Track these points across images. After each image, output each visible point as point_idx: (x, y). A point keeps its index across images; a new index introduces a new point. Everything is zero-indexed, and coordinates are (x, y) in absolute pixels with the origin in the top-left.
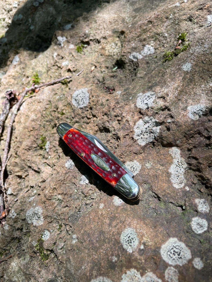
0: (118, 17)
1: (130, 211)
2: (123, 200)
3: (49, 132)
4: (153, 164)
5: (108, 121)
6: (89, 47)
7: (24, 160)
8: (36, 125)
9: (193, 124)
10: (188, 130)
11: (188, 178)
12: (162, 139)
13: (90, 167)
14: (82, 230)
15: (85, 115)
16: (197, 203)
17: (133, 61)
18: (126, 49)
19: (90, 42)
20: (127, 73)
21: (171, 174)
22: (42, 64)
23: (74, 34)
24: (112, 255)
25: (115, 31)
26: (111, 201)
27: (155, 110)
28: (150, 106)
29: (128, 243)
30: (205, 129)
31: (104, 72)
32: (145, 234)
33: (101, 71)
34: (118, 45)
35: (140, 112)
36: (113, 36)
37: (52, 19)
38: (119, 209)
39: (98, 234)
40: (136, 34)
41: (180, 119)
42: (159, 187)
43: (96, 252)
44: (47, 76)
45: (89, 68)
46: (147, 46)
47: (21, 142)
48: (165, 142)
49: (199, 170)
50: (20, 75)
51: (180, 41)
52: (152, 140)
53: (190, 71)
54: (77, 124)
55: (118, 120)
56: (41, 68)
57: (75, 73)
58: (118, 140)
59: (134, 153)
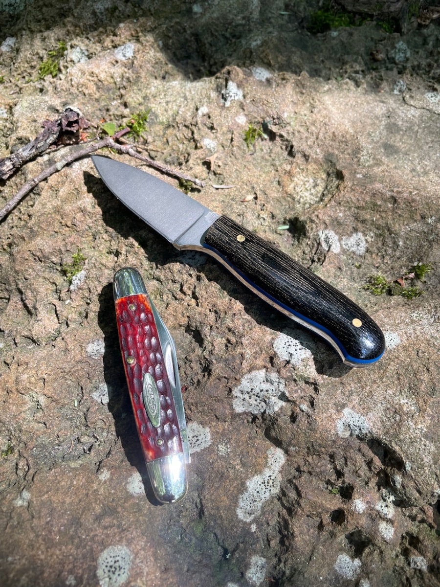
0: (354, 136)
1: (145, 515)
2: (146, 489)
3: (96, 253)
4: (230, 452)
5: (211, 327)
6: (270, 143)
7: (17, 272)
8: (82, 222)
9: (334, 441)
10: (320, 444)
11: (265, 509)
12: (273, 424)
13: (130, 393)
14: (46, 496)
15: (180, 280)
16: (252, 564)
17: (319, 244)
18: (324, 214)
19: (278, 138)
20: (298, 255)
21: (246, 489)
22: (167, 103)
23: (261, 99)
24: (71, 572)
25: (330, 159)
26: (126, 478)
27: (296, 375)
28: (293, 361)
29: (109, 571)
30: (344, 457)
31: (262, 220)
32: (145, 574)
33: (259, 215)
34: (316, 188)
35: (271, 359)
36: (321, 164)
37: (244, 25)
38: (130, 503)
39: (68, 520)
40: (358, 200)
41: (321, 418)
42: (213, 497)
43: (47, 549)
44: (161, 133)
45: (244, 191)
46: (360, 235)
47: (33, 234)
48: (273, 434)
49: (290, 511)
50: (113, 85)
51: (412, 275)
52: (256, 412)
53: (391, 350)
54: (155, 282)
55: (229, 341)
56: (161, 110)
57: (214, 177)
58: (206, 374)
59: (216, 416)
